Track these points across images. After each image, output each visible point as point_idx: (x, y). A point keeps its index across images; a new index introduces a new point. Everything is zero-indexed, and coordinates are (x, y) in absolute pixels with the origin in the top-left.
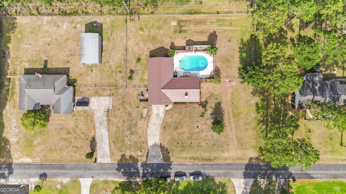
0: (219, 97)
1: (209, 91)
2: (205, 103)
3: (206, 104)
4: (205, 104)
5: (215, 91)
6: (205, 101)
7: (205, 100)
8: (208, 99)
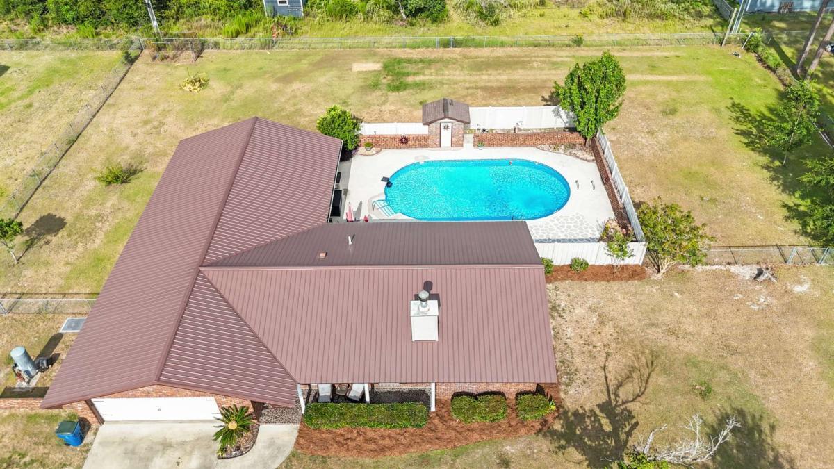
0: (722, 374)
1: (621, 331)
2: (604, 421)
3: (615, 434)
4: (607, 427)
5: (672, 332)
6: (607, 408)
7: (603, 398)
8: (624, 393)
